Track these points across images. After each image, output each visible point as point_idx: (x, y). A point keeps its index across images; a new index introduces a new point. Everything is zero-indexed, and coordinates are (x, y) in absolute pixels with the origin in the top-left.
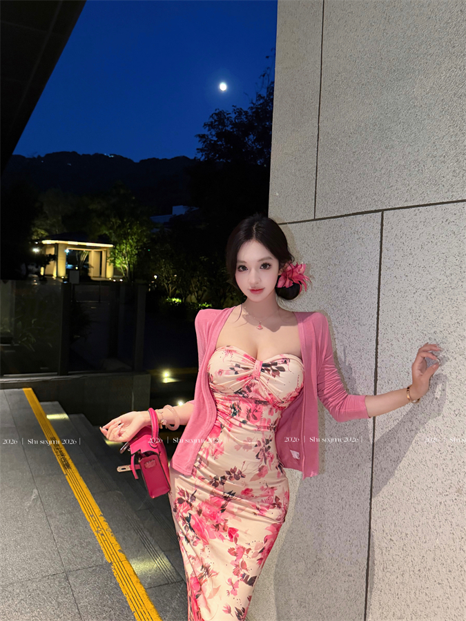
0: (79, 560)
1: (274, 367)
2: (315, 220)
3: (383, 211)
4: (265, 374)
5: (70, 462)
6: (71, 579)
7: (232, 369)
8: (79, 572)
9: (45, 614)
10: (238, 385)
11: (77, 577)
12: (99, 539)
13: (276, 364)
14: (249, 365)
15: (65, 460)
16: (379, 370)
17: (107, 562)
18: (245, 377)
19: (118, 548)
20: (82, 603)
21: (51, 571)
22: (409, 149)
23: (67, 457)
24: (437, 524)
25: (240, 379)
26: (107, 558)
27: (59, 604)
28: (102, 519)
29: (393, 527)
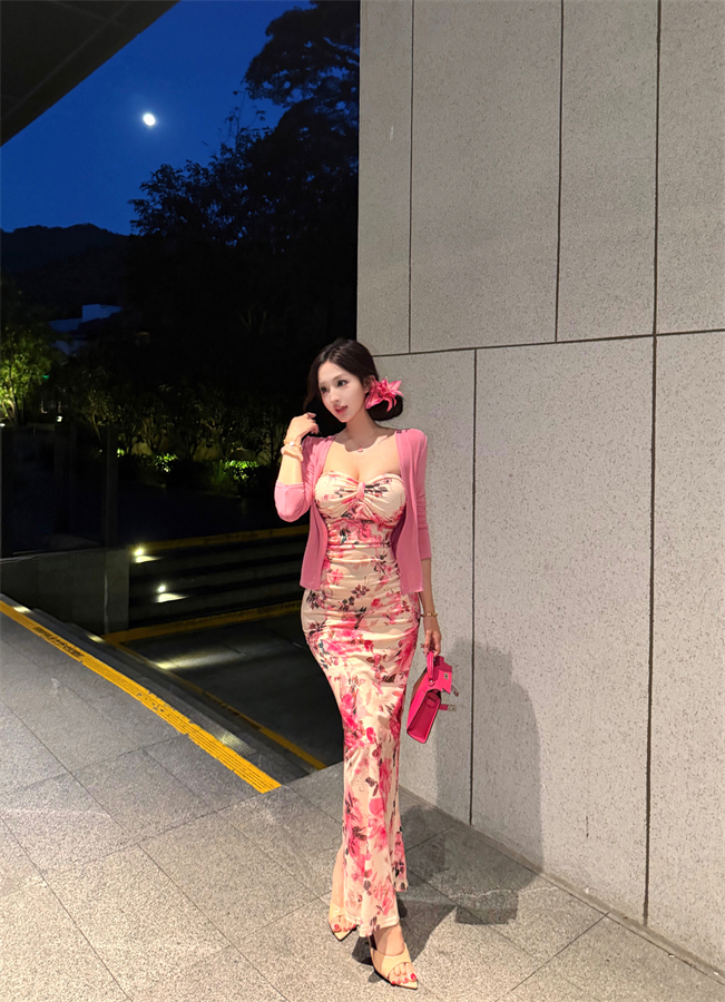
0: (150, 736)
1: (376, 488)
2: (410, 354)
3: (476, 349)
4: (369, 495)
5: (78, 649)
6: (152, 753)
7: (337, 493)
8: (156, 746)
9: (141, 784)
10: (343, 509)
11: (156, 751)
12: (163, 716)
13: (378, 485)
14: (353, 488)
15: (70, 648)
16: (476, 484)
17: (182, 735)
18: (350, 500)
19: (187, 720)
20: (176, 771)
21: (124, 750)
22: (497, 299)
23: (70, 645)
24: (530, 598)
25: (345, 502)
26: (179, 730)
27: (151, 776)
28: (153, 696)
29: (494, 612)
